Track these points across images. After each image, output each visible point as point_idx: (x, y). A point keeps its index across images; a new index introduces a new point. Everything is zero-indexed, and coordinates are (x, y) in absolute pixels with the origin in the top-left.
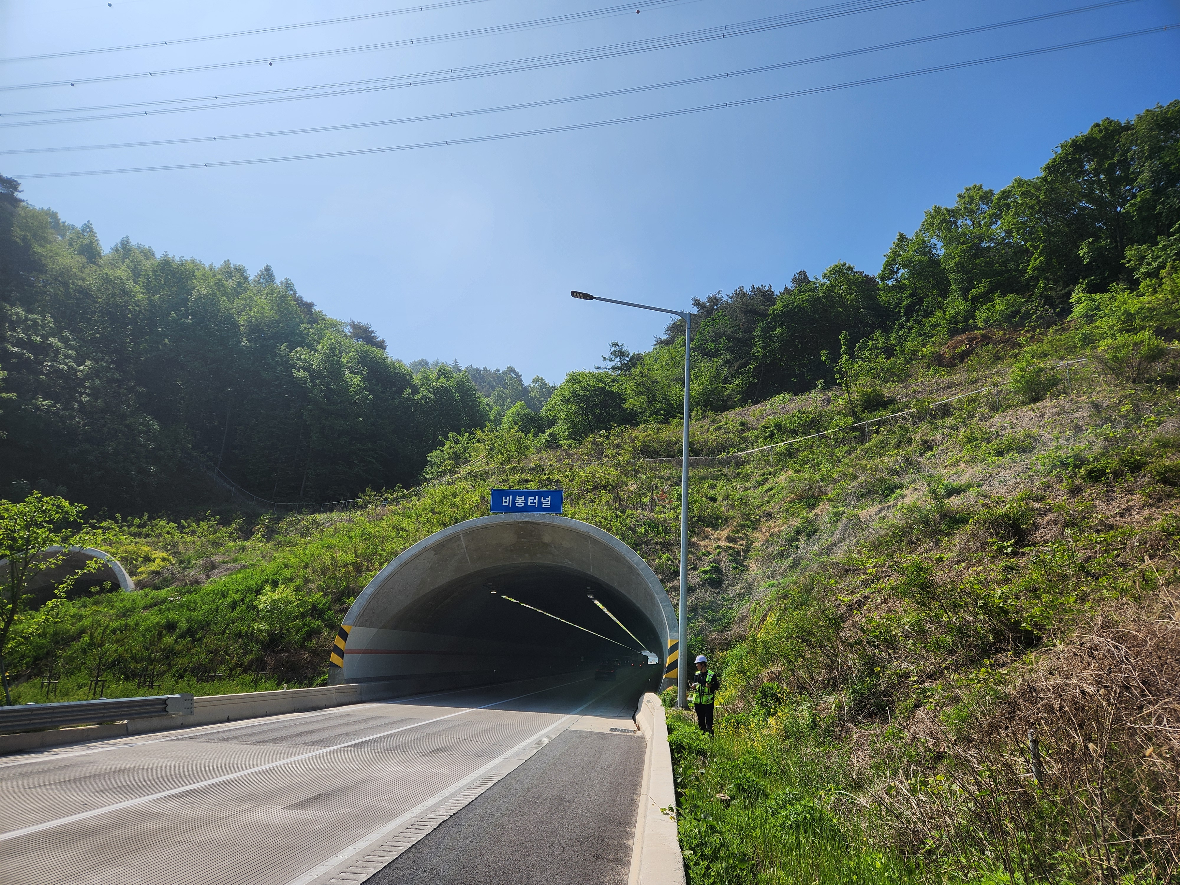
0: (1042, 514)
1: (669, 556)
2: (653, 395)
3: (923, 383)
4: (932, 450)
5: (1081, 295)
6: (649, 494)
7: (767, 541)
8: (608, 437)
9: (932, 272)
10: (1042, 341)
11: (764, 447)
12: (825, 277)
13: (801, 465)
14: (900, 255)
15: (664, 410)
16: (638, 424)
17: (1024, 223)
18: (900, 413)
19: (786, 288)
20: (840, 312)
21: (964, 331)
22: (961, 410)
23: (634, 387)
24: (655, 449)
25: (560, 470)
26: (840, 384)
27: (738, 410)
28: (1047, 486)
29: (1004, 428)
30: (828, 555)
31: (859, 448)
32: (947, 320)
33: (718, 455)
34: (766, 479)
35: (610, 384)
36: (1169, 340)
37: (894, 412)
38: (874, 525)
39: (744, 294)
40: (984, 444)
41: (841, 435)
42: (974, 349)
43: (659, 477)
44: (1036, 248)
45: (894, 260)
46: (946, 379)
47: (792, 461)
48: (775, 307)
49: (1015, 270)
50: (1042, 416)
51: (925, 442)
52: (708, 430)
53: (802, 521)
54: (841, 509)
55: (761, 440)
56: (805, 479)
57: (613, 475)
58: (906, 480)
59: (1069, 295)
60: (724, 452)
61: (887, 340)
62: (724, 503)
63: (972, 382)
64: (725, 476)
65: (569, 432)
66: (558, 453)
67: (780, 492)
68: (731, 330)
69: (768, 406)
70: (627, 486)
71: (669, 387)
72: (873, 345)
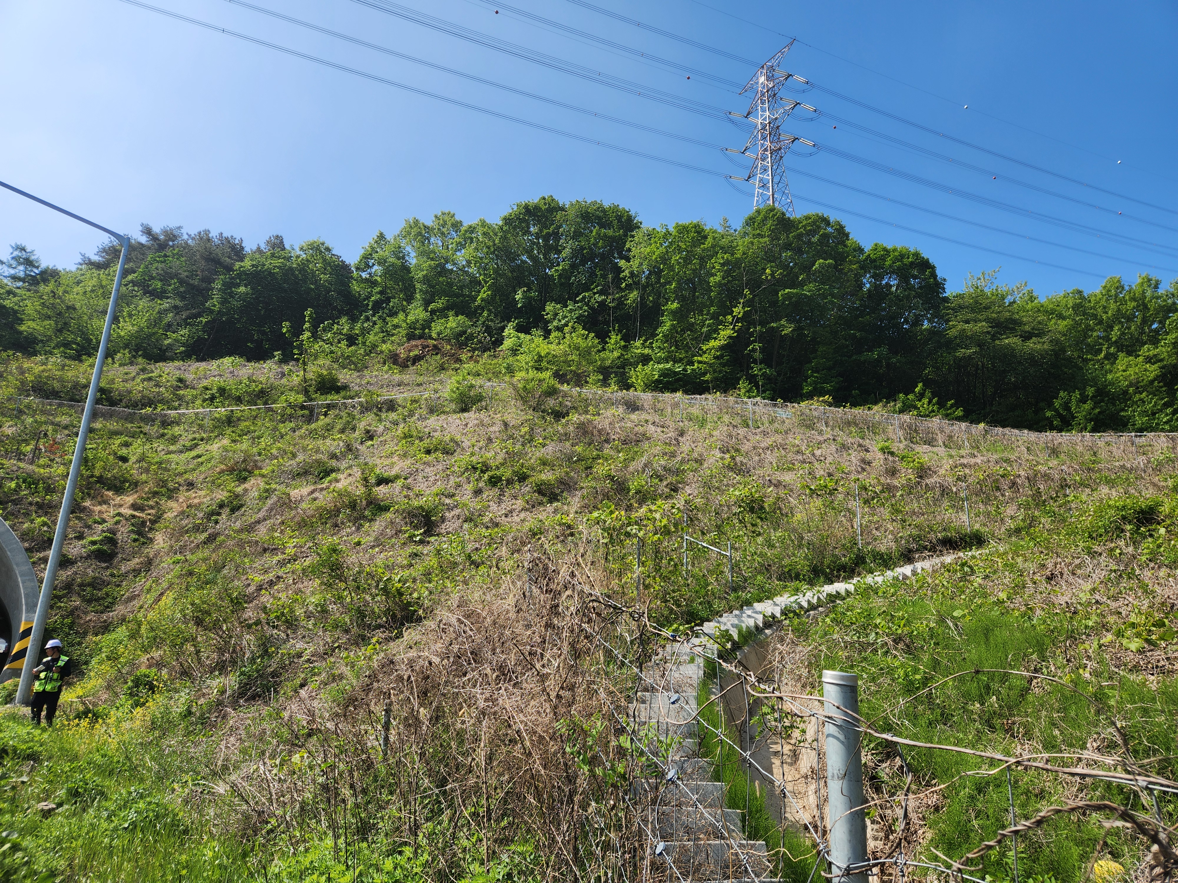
0: (450, 509)
1: (44, 520)
2: (65, 323)
3: (376, 376)
4: (372, 439)
5: (511, 331)
6: (33, 443)
7: (183, 513)
9: (402, 277)
10: (478, 362)
11: (201, 410)
12: (301, 249)
13: (240, 436)
14: (377, 252)
16: (34, 354)
17: (481, 258)
18: (350, 401)
19: (259, 248)
20: (311, 289)
21: (420, 337)
22: (404, 407)
23: (38, 308)
24: (53, 388)
26: (297, 360)
27: (177, 363)
28: (458, 486)
29: (435, 431)
30: (249, 532)
31: (305, 427)
32: (407, 324)
33: (142, 409)
34: (196, 445)
36: (562, 383)
37: (344, 398)
38: (304, 505)
39: (209, 240)
40: (417, 441)
41: (289, 411)
42: (425, 356)
43: (52, 423)
44: (486, 282)
45: (371, 255)
46: (397, 377)
47: (231, 429)
48: (242, 264)
49: (468, 296)
50: (466, 425)
51: (368, 432)
52: (133, 379)
53: (228, 494)
54: (273, 486)
55: (199, 402)
56: (242, 451)
58: (343, 465)
59: (503, 329)
60: (150, 407)
61: (352, 329)
62: (137, 466)
63: (419, 385)
64: (145, 434)
67: (209, 460)
68: (186, 274)
69: (214, 367)
71: (90, 319)
72: (338, 329)
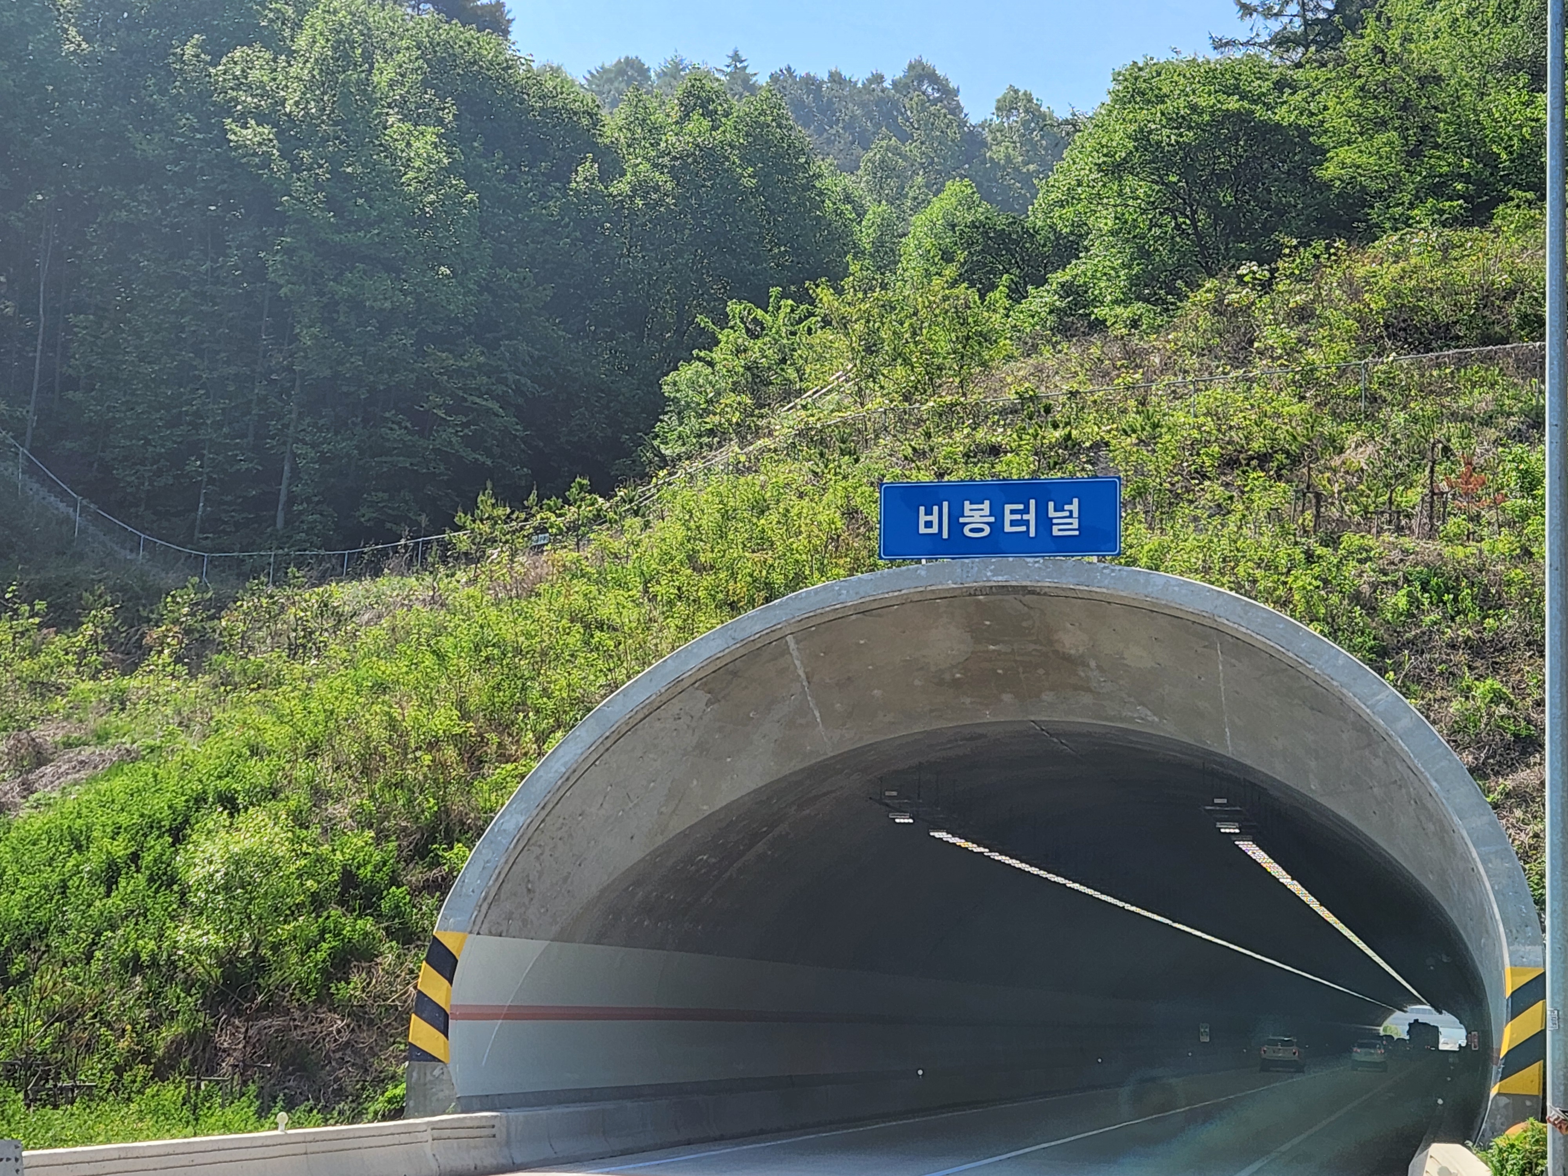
1: (1497, 685)
2: (1424, 128)
6: (1422, 477)
8: (1266, 286)
15: (1466, 178)
16: (1371, 235)
23: (1354, 105)
24: (1436, 318)
25: (1103, 407)
35: (1270, 100)
43: (1454, 416)
57: (1291, 416)
65: (1129, 278)
66: (1095, 351)
70: (1342, 450)
71: (1482, 95)
